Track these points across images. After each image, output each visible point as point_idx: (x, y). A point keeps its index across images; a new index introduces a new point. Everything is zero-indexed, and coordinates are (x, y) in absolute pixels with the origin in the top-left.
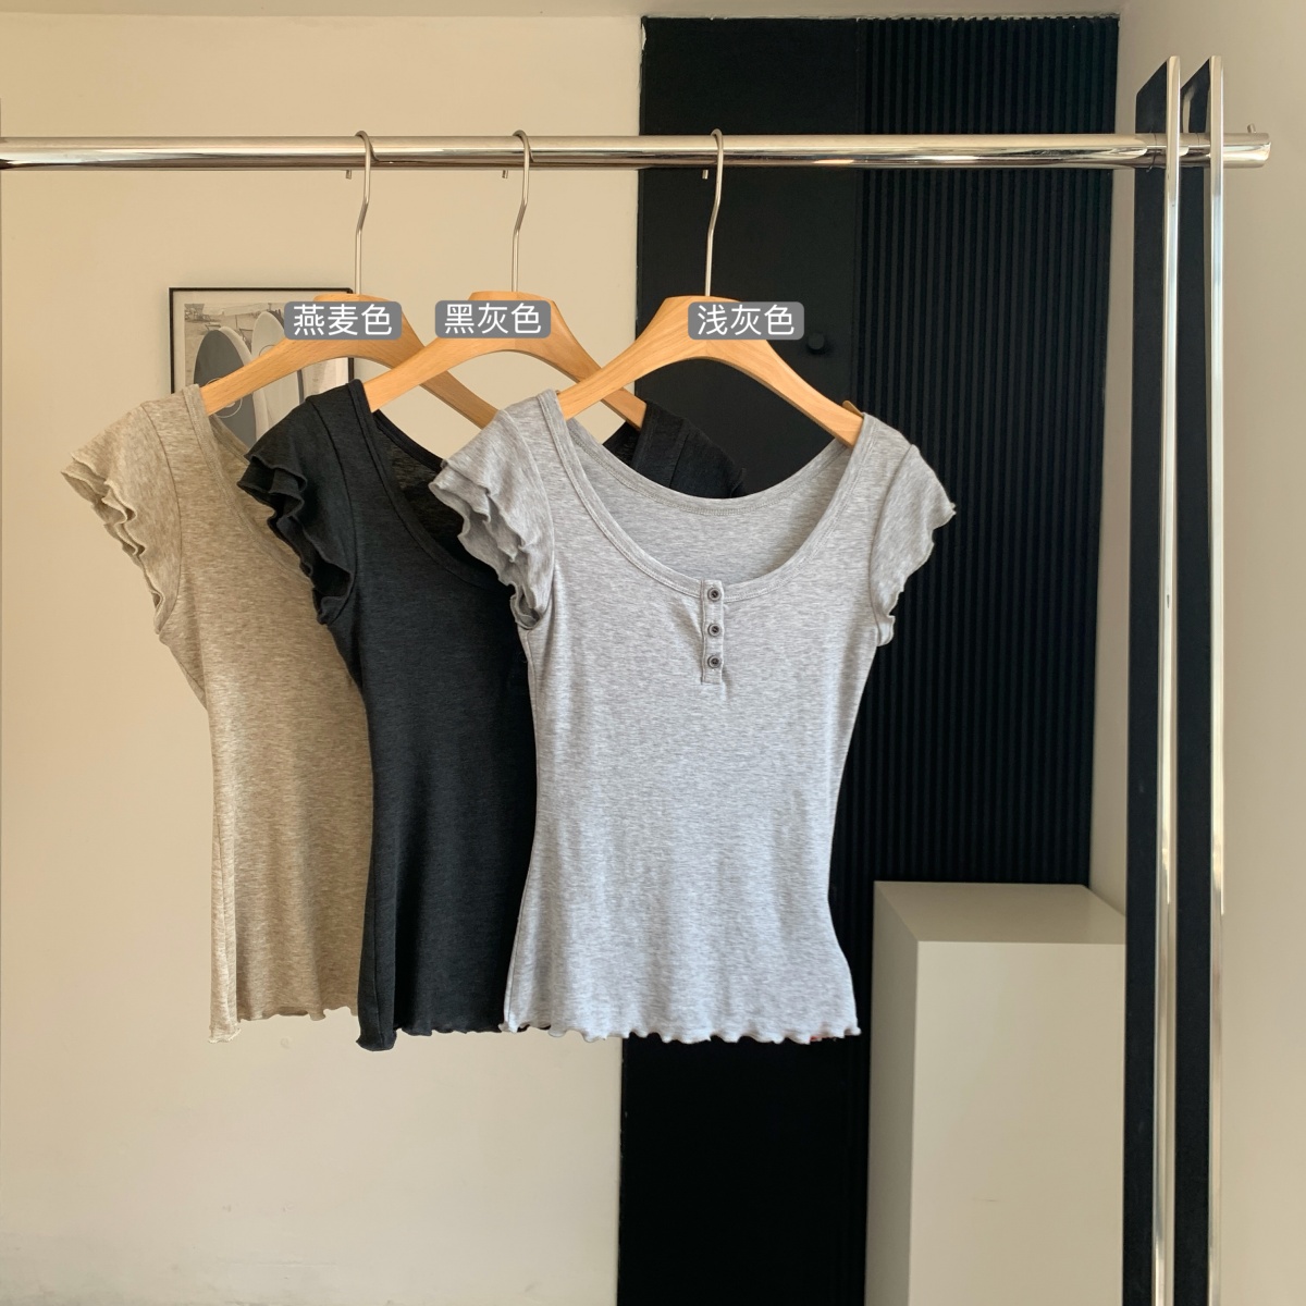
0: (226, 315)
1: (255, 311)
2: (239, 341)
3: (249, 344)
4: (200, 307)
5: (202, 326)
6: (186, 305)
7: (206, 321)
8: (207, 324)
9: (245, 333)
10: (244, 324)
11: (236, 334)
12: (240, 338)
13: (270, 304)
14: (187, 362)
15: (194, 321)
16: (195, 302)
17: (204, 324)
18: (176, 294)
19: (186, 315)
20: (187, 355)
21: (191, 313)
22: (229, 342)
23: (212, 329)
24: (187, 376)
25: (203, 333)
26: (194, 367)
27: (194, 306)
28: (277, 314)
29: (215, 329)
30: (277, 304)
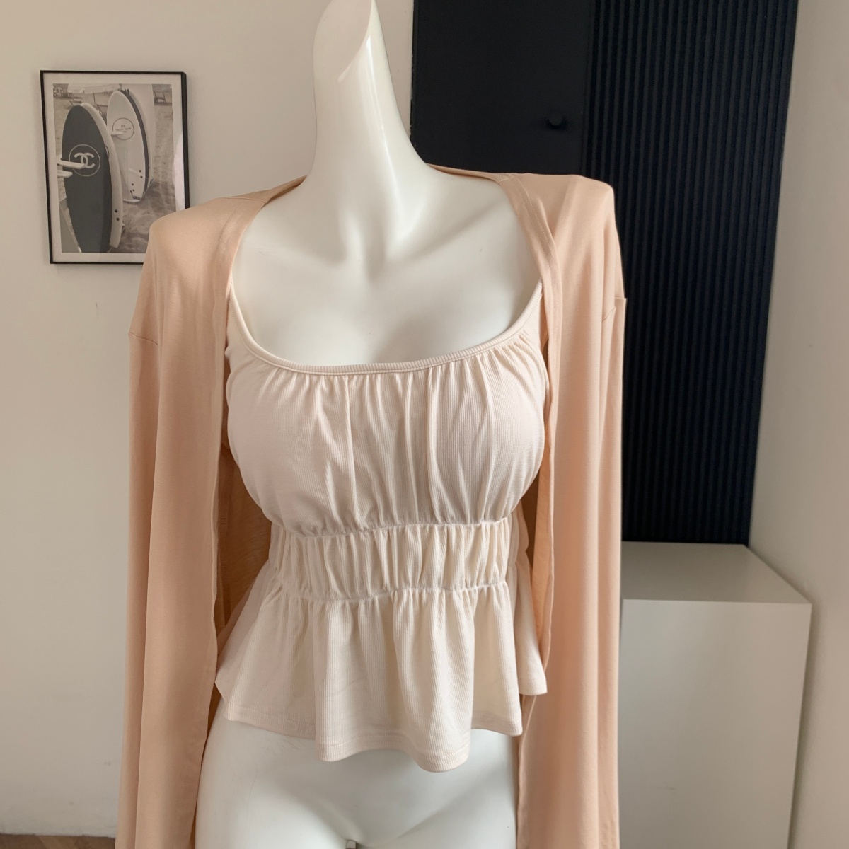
0: (86, 93)
1: (109, 90)
2: (97, 114)
3: (104, 117)
4: (65, 86)
5: (67, 102)
6: (54, 85)
7: (71, 98)
8: (71, 100)
9: (101, 108)
10: (100, 101)
11: (94, 109)
12: (97, 112)
13: (121, 85)
14: (56, 131)
15: (61, 98)
16: (62, 82)
17: (69, 100)
18: (45, 75)
19: (54, 93)
20: (56, 126)
21: (58, 91)
22: (89, 115)
23: (75, 104)
24: (57, 143)
25: (68, 108)
26: (61, 136)
27: (60, 85)
28: (127, 93)
29: (78, 104)
30: (126, 85)
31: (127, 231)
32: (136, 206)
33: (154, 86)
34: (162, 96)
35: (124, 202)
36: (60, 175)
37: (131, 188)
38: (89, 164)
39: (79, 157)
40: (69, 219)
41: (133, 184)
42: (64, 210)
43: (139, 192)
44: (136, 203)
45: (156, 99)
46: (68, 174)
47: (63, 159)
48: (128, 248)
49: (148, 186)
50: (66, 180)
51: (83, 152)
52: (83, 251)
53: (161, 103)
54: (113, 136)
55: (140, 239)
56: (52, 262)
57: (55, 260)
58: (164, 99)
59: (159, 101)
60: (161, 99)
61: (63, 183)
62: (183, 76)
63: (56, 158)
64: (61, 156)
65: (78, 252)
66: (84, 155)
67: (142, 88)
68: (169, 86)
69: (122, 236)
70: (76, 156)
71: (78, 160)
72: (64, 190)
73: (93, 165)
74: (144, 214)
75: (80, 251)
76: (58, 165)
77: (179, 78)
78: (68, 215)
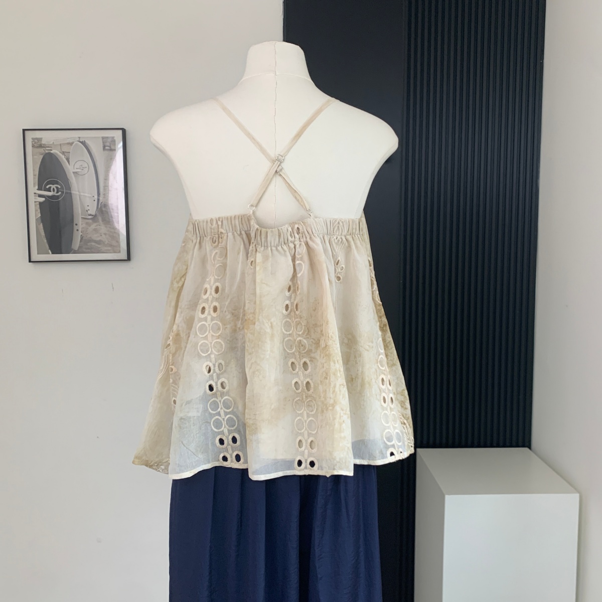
0: (55, 144)
1: (71, 141)
2: (63, 158)
3: (68, 160)
4: (40, 140)
5: (42, 150)
6: (32, 139)
7: (44, 147)
8: (45, 149)
9: (66, 154)
10: (65, 149)
11: (61, 155)
12: (63, 157)
13: (79, 138)
14: (34, 170)
15: (37, 147)
16: (38, 137)
17: (43, 149)
18: (26, 132)
19: (33, 144)
20: (33, 166)
21: (35, 143)
22: (57, 159)
23: (47, 152)
24: (34, 178)
25: (42, 154)
26: (38, 173)
27: (36, 139)
28: (83, 143)
29: (49, 151)
30: (83, 137)
31: (84, 238)
32: (91, 221)
33: (103, 138)
34: (109, 145)
35: (82, 218)
36: (36, 200)
37: (88, 208)
38: (57, 192)
39: (50, 187)
40: (43, 230)
41: (88, 206)
42: (39, 225)
43: (93, 210)
44: (91, 219)
45: (104, 147)
46: (42, 200)
47: (38, 189)
48: (84, 250)
49: (99, 207)
50: (41, 204)
51: (53, 185)
52: (53, 253)
53: (108, 150)
54: (73, 173)
55: (93, 244)
56: (30, 261)
57: (32, 260)
58: (110, 147)
59: (107, 148)
60: (109, 147)
61: (38, 206)
62: (124, 131)
63: (33, 188)
64: (37, 188)
65: (49, 254)
66: (53, 186)
67: (94, 139)
68: (113, 137)
69: (81, 241)
70: (47, 187)
71: (49, 190)
72: (39, 211)
73: (60, 193)
74: (96, 226)
75: (50, 252)
76: (35, 193)
77: (120, 132)
78: (42, 228)
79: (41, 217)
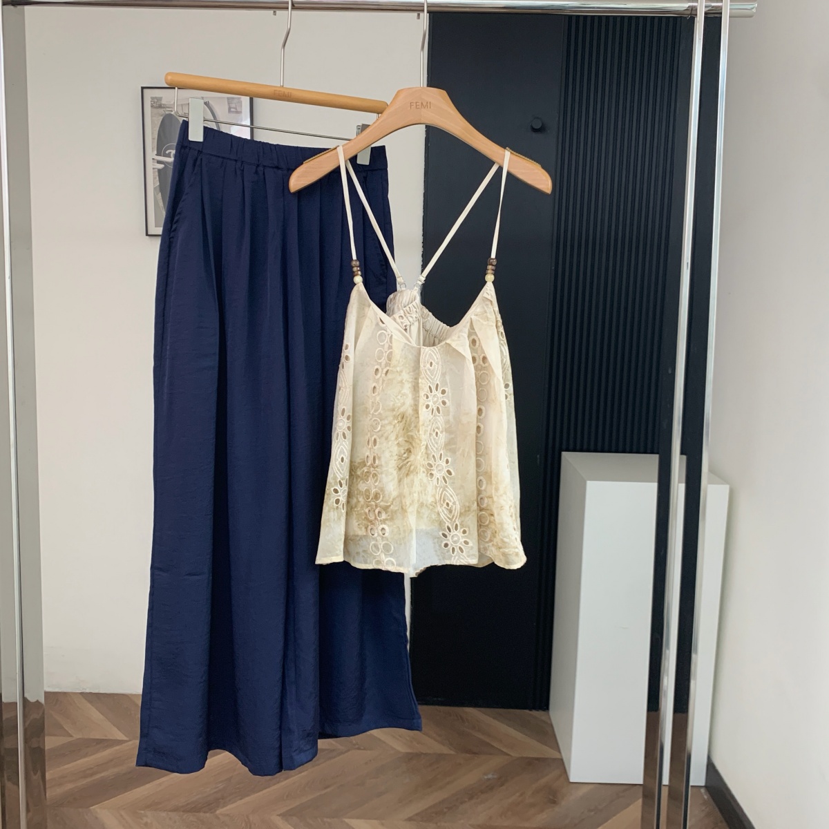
0: (176, 104)
4: (160, 99)
5: (161, 111)
6: (152, 98)
7: (164, 108)
8: (165, 110)
14: (152, 133)
15: (157, 107)
16: (157, 96)
17: (163, 109)
18: (145, 90)
19: (152, 103)
20: (152, 128)
21: (155, 103)
22: (178, 120)
23: (167, 113)
24: (153, 142)
25: (162, 115)
26: (157, 136)
27: (156, 98)
28: (207, 104)
29: (170, 112)
30: (206, 97)
33: (228, 98)
34: (235, 106)
36: (155, 167)
39: (170, 153)
40: (161, 201)
42: (157, 194)
45: (230, 108)
46: (161, 166)
47: (158, 154)
50: (159, 171)
51: (173, 149)
53: (233, 112)
56: (147, 235)
57: (149, 233)
58: (236, 109)
59: (232, 110)
60: (234, 109)
61: (157, 173)
63: (151, 153)
64: (155, 152)
67: (218, 100)
70: (167, 152)
71: (169, 156)
72: (158, 179)
76: (153, 159)
78: (161, 198)
79: (160, 186)
